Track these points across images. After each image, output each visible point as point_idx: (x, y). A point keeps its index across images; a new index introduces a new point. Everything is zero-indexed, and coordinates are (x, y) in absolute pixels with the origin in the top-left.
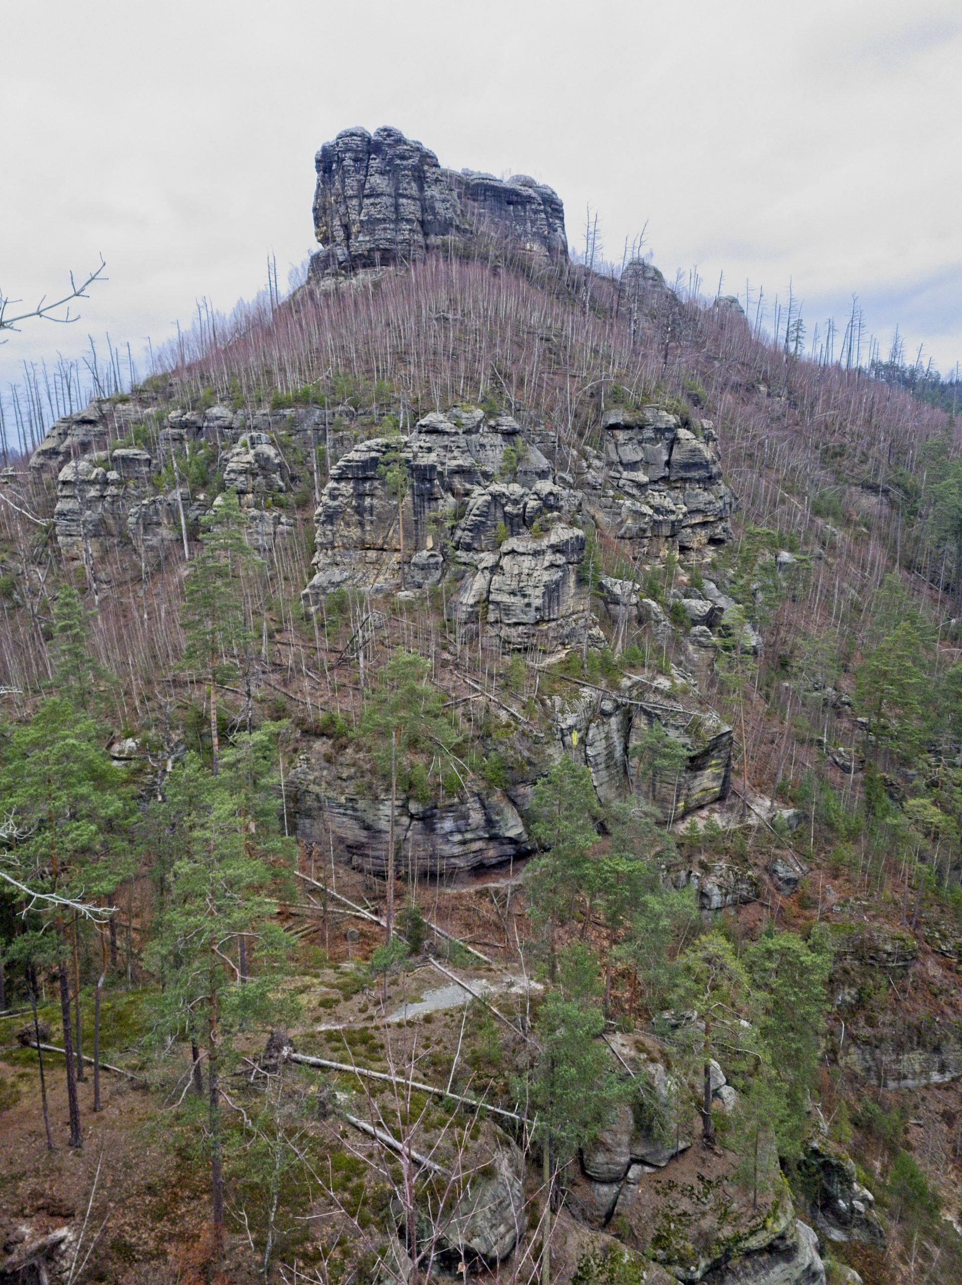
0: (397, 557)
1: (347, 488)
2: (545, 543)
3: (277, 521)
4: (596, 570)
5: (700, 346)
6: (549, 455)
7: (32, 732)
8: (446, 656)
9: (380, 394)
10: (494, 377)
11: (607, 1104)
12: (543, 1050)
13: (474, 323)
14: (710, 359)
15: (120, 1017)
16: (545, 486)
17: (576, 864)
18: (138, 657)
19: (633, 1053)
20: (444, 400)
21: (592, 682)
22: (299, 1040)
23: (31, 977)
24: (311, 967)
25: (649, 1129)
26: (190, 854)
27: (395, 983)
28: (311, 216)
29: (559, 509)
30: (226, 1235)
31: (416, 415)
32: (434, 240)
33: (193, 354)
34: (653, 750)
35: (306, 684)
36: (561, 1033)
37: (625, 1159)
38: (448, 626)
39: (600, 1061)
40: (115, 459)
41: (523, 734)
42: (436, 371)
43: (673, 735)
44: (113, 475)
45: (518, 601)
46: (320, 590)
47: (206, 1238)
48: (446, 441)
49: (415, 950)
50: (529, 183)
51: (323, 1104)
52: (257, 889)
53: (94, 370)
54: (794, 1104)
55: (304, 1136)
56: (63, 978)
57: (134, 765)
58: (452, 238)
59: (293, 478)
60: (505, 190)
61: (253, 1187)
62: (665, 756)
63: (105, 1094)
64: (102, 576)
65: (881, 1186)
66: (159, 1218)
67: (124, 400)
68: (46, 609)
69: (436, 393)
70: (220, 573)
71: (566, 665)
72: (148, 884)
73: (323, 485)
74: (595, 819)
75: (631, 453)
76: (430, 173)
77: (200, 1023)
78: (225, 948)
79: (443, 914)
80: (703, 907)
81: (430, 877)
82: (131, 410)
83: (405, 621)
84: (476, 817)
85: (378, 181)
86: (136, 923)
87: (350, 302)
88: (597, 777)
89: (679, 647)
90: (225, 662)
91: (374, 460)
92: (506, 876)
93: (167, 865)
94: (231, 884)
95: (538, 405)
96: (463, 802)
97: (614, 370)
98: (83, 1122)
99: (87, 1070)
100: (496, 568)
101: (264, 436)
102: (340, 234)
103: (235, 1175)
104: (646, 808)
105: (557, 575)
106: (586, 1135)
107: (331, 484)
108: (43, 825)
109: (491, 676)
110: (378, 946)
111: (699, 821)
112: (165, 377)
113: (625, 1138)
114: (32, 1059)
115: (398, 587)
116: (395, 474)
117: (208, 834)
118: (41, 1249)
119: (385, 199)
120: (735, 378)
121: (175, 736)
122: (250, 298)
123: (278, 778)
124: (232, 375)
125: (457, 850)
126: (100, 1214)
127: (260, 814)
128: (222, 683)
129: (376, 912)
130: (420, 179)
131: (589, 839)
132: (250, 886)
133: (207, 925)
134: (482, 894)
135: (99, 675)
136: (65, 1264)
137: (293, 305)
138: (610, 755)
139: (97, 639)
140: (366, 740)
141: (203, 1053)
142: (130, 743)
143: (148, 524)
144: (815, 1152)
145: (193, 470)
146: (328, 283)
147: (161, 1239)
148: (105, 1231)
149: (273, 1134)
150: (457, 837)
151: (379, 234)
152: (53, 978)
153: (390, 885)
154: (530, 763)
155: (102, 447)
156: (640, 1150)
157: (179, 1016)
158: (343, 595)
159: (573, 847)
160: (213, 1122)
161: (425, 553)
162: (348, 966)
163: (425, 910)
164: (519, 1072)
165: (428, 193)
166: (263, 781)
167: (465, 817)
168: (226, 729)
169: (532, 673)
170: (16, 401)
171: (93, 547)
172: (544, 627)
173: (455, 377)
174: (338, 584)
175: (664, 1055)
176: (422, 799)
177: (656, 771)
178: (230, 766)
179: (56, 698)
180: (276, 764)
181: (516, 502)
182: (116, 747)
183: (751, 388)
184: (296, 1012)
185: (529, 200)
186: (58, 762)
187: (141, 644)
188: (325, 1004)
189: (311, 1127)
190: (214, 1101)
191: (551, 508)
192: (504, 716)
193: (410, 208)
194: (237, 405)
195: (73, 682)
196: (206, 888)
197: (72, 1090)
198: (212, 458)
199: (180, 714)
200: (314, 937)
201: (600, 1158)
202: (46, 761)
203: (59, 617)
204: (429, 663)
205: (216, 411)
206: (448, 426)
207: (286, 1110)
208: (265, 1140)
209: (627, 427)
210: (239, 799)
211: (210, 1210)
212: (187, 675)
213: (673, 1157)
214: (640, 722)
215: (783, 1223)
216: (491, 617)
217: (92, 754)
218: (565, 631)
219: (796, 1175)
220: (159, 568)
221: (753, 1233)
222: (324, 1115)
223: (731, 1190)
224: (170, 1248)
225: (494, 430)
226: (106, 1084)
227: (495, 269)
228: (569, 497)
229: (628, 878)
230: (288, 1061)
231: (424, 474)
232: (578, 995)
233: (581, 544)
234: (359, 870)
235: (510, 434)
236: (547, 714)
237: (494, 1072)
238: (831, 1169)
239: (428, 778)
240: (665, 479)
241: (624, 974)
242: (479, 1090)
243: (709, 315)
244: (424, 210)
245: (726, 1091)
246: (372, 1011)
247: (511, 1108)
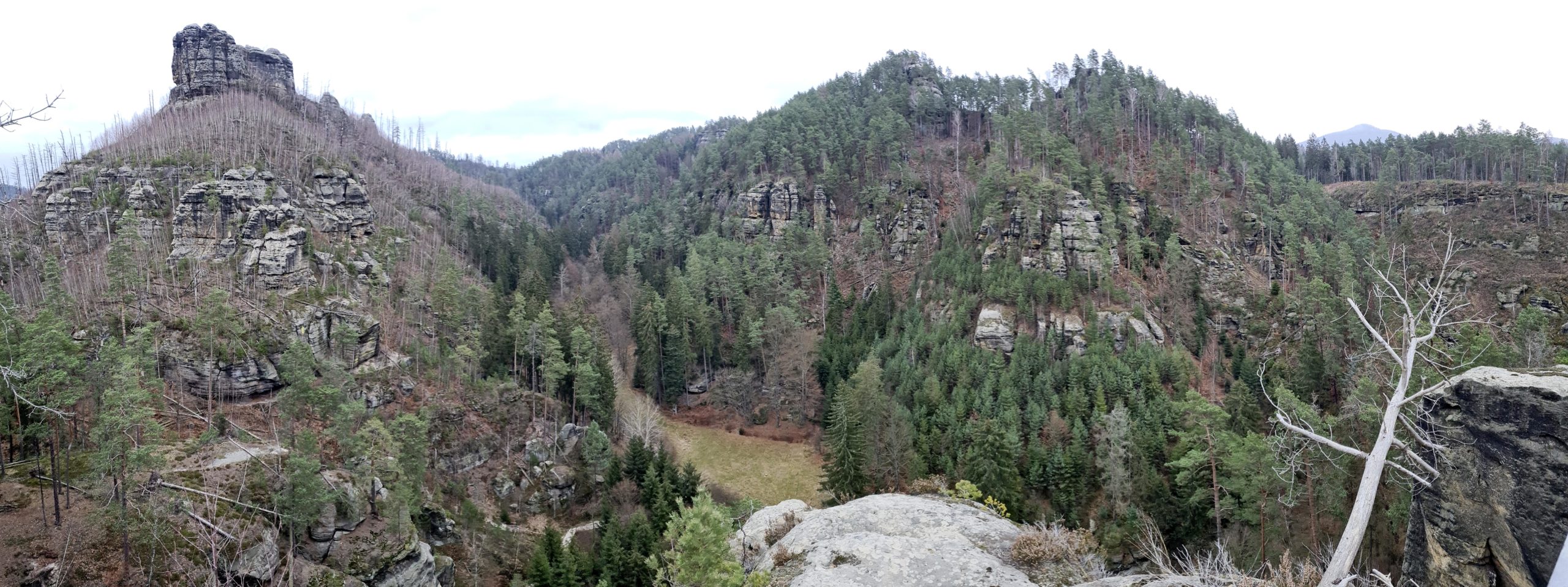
0: (213, 241)
1: (188, 207)
2: (286, 234)
3: (154, 224)
4: (312, 248)
5: (356, 138)
6: (288, 191)
7: (35, 327)
8: (237, 290)
9: (205, 160)
10: (261, 152)
11: (322, 504)
12: (288, 481)
13: (251, 124)
14: (361, 144)
15: (79, 464)
16: (286, 206)
17: (305, 391)
18: (87, 290)
19: (336, 479)
20: (237, 163)
21: (311, 303)
22: (165, 476)
23: (36, 444)
24: (171, 441)
25: (345, 514)
26: (112, 387)
27: (212, 449)
28: (171, 69)
29: (293, 218)
30: (130, 568)
31: (223, 171)
32: (233, 81)
33: (112, 140)
34: (342, 334)
35: (169, 304)
36: (297, 472)
37: (332, 529)
38: (239, 276)
39: (318, 485)
40: (74, 193)
41: (277, 329)
42: (233, 147)
43: (352, 327)
44: (73, 200)
45: (274, 263)
46: (175, 258)
47: (121, 569)
48: (238, 183)
49: (222, 434)
50: (276, 53)
51: (177, 507)
52: (144, 403)
53: (63, 148)
54: (415, 489)
55: (168, 521)
56: (51, 445)
57: (85, 343)
58: (241, 80)
59: (162, 202)
60: (265, 56)
61: (143, 545)
62: (348, 337)
63: (72, 501)
64: (68, 250)
65: (459, 516)
66: (98, 560)
67: (78, 163)
68: (41, 266)
69: (233, 160)
70: (126, 249)
71: (298, 295)
72: (92, 400)
73: (177, 206)
74: (314, 369)
75: (327, 190)
76: (231, 47)
77: (117, 467)
78: (129, 431)
79: (235, 416)
80: (368, 407)
81: (229, 398)
82: (82, 168)
83: (217, 273)
84: (253, 370)
85: (205, 52)
86: (86, 419)
87: (190, 113)
88: (315, 349)
89: (353, 285)
90: (129, 293)
91: (202, 193)
92: (268, 398)
93: (101, 391)
94: (132, 401)
95: (282, 166)
96: (246, 362)
97: (318, 148)
98: (61, 514)
99: (63, 489)
100: (262, 247)
101: (148, 182)
102: (185, 79)
103: (135, 539)
104: (340, 363)
105: (292, 250)
106: (312, 520)
107: (181, 205)
108: (40, 372)
109: (260, 301)
110: (203, 431)
111: (366, 367)
112: (98, 151)
113: (332, 520)
114: (36, 483)
115: (214, 257)
116: (212, 200)
117: (121, 377)
118: (42, 573)
119: (208, 61)
120: (373, 154)
121: (105, 329)
122: (140, 113)
123: (155, 350)
124: (131, 150)
125: (243, 385)
126: (70, 557)
127: (146, 367)
128: (127, 303)
129: (203, 415)
130: (226, 50)
131: (311, 379)
132: (141, 402)
133: (121, 420)
134: (256, 407)
135: (67, 299)
136: (54, 581)
137: (162, 115)
138: (321, 338)
139: (66, 281)
140: (198, 332)
141: (119, 482)
142: (83, 332)
143: (91, 225)
144: (427, 510)
145: (113, 198)
146: (179, 104)
147: (99, 569)
148: (73, 565)
149: (153, 521)
150: (243, 379)
151: (205, 79)
152: (47, 445)
153: (210, 402)
154: (280, 343)
155: (68, 186)
156: (340, 524)
157: (106, 465)
158: (187, 261)
159: (303, 383)
160: (125, 514)
161: (227, 240)
162: (189, 441)
163: (227, 414)
164: (276, 491)
165: (230, 58)
166: (148, 351)
167: (247, 370)
168: (129, 326)
169: (281, 299)
170: (25, 163)
171: (64, 236)
172: (287, 276)
173: (242, 152)
174: (184, 255)
175: (351, 478)
176: (226, 361)
177: (344, 344)
178: (132, 344)
179: (46, 310)
180: (154, 343)
181: (272, 214)
182: (76, 334)
183: (380, 159)
184: (164, 463)
185: (276, 61)
186: (48, 341)
187: (88, 285)
188: (178, 459)
189: (171, 517)
190: (125, 504)
191: (290, 217)
192: (267, 321)
193: (220, 65)
194: (134, 165)
195: (55, 302)
196: (120, 403)
197: (56, 498)
198: (122, 192)
199: (107, 318)
200: (173, 427)
201: (320, 530)
202: (42, 341)
203: (48, 270)
204: (229, 294)
205: (123, 169)
206: (239, 176)
207: (159, 509)
208: (149, 523)
209: (325, 177)
210: (136, 360)
211: (122, 556)
212: (109, 300)
213: (358, 525)
214: (335, 321)
215: (414, 545)
216: (260, 272)
217: (64, 338)
218: (298, 278)
219: (418, 521)
220: (96, 247)
221: (399, 553)
222: (177, 512)
223: (387, 535)
224: (104, 573)
225: (261, 178)
226: (73, 498)
227: (261, 96)
228: (298, 212)
229: (332, 397)
230: (160, 486)
231: (227, 200)
232: (307, 454)
233: (304, 235)
234: (195, 395)
235: (269, 180)
236: (289, 319)
237: (263, 492)
238: (435, 515)
239: (228, 351)
240: (343, 203)
241: (329, 443)
242: (254, 501)
243: (360, 122)
244: (227, 66)
245: (383, 491)
246: (201, 462)
247: (272, 509)
